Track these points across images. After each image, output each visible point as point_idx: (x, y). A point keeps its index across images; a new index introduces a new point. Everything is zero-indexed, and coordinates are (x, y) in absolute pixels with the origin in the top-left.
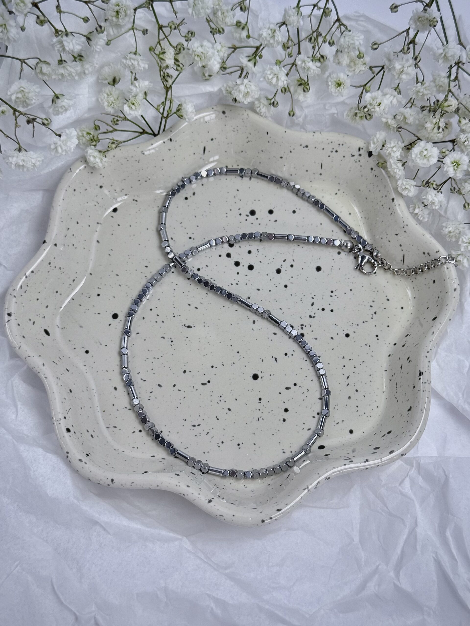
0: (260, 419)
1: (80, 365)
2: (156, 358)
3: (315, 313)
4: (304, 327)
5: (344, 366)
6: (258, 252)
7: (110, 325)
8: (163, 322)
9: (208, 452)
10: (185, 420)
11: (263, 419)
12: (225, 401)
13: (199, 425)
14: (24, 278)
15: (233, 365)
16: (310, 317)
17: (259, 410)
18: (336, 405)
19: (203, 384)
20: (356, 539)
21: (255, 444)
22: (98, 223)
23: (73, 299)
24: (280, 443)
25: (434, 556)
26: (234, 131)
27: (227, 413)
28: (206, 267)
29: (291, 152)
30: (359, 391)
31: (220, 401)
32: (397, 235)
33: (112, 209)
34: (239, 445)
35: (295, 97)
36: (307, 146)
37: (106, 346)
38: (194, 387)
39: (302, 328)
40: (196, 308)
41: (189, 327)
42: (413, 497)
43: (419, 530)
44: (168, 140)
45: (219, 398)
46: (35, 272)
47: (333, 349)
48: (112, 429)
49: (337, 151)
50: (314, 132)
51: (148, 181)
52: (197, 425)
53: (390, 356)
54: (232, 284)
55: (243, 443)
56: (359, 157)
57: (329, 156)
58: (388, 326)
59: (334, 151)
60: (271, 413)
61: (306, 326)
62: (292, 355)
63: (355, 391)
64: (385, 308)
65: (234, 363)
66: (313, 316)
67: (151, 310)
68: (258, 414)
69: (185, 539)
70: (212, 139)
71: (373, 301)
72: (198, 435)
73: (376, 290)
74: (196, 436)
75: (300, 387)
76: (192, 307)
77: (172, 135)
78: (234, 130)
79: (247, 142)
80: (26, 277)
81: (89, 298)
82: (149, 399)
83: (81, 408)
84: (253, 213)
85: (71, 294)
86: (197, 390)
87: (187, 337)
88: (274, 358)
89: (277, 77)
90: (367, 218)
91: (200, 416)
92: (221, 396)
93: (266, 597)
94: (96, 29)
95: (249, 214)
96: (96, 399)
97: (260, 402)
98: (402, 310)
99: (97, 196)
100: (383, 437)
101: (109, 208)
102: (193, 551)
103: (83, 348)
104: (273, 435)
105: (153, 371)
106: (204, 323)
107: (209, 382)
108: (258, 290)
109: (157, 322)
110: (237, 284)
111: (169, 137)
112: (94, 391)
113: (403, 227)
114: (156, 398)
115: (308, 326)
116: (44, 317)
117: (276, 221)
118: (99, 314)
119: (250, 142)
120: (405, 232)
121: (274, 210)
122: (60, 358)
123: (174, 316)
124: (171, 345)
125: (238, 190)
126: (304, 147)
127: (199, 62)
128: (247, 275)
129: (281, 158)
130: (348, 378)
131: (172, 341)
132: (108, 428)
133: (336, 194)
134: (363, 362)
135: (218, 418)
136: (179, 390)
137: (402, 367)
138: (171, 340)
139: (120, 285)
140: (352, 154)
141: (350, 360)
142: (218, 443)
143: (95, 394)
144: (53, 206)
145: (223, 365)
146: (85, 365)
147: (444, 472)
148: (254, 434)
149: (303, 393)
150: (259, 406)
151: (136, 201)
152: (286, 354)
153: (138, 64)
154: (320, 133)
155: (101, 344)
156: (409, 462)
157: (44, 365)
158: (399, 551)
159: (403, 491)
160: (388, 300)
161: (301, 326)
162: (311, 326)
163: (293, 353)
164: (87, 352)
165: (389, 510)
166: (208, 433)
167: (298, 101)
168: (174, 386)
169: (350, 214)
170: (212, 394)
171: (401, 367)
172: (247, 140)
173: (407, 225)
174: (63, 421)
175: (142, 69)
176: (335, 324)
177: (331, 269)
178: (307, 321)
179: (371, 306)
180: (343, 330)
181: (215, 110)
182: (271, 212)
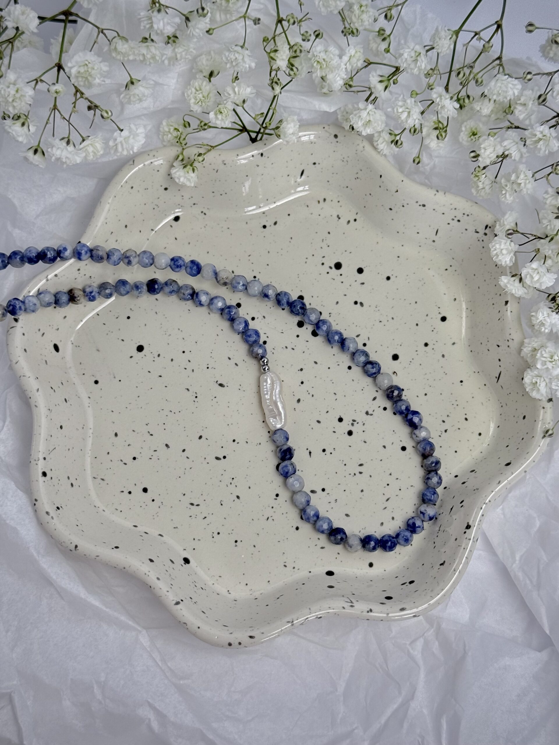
0: (270, 519)
1: (84, 395)
2: (173, 412)
3: (374, 411)
4: (355, 423)
5: (388, 485)
6: (330, 316)
7: (131, 357)
8: (193, 370)
9: (199, 540)
10: (184, 495)
11: (273, 520)
12: (236, 486)
13: (198, 505)
14: (44, 281)
15: (258, 445)
16: (367, 413)
17: (272, 507)
18: (364, 528)
19: (217, 458)
20: (341, 689)
21: (254, 546)
22: (152, 230)
23: (98, 315)
24: (284, 553)
25: (420, 740)
26: (343, 161)
27: (234, 501)
28: (263, 318)
29: (403, 206)
30: (395, 519)
31: (231, 483)
32: (498, 346)
33: (173, 217)
34: (236, 542)
35: (426, 142)
36: (424, 206)
37: (120, 381)
38: (205, 458)
39: (353, 424)
40: (236, 364)
41: (221, 385)
42: (421, 662)
43: (413, 705)
44: (259, 154)
45: (231, 480)
46: (59, 276)
47: (381, 460)
48: (99, 481)
49: (459, 221)
50: (438, 191)
51: (224, 195)
52: (195, 504)
53: (446, 489)
54: (286, 347)
55: (241, 541)
56: (484, 236)
57: (449, 224)
58: (456, 452)
59: (456, 219)
60: (285, 515)
61: (358, 423)
62: (331, 453)
63: (391, 518)
64: (459, 429)
65: (260, 444)
66: (370, 413)
67: (184, 352)
68: (269, 512)
69: (144, 632)
70: (314, 164)
71: (448, 416)
72: (193, 516)
73: (456, 403)
74: (191, 516)
75: (328, 494)
76: (233, 362)
77: (264, 149)
78: (343, 159)
79: (356, 179)
80: (47, 280)
81: (117, 318)
82: (150, 459)
83: (69, 449)
84: (338, 266)
85: (97, 308)
86: (208, 463)
87: (215, 397)
88: (308, 451)
89: (409, 113)
90: (473, 312)
91: (202, 495)
92: (233, 479)
93: (215, 725)
94: (197, 10)
95: (333, 266)
96: (90, 441)
97: (276, 499)
98: (480, 437)
99: (159, 198)
100: (402, 584)
101: (169, 215)
102: (149, 649)
103: (93, 376)
104: (279, 542)
105: (164, 427)
106: (240, 385)
107: (224, 457)
108: (316, 363)
109: (186, 369)
110: (293, 349)
111: (261, 151)
112: (91, 431)
113: (508, 341)
114: (158, 459)
115: (361, 424)
116: (58, 329)
117: (363, 284)
118: (123, 340)
119: (359, 179)
120: (508, 346)
121: (365, 270)
122: (62, 383)
123: (208, 368)
124: (194, 401)
125: (329, 233)
126: (420, 205)
127: (319, 71)
128: (307, 341)
129: (391, 209)
130: (387, 500)
131: (196, 397)
132: (94, 478)
133: (446, 270)
134: (412, 486)
135: (222, 503)
136: (188, 458)
137: (453, 509)
138: (196, 395)
139: (156, 313)
140: (476, 230)
141: (397, 479)
142: (213, 533)
143: (91, 435)
144: (101, 202)
145: (247, 442)
146: (89, 398)
147: (465, 646)
148: (258, 534)
149: (330, 503)
150: (273, 503)
151: (205, 214)
152: (324, 450)
153: (243, 59)
154: (445, 193)
155: (115, 377)
156: (430, 621)
157: (38, 390)
158: (383, 720)
159: (411, 651)
160: (466, 419)
161: (352, 422)
162: (364, 424)
163: (332, 451)
164: (96, 382)
165: (387, 667)
166: (205, 517)
167: (428, 147)
168: (184, 451)
169: (455, 299)
170: (223, 472)
171: (451, 509)
172: (356, 176)
173: (513, 340)
174: (41, 462)
175: (247, 66)
176: (394, 431)
177: (411, 362)
178: (361, 417)
179: (444, 422)
180: (401, 441)
181: (326, 131)
182: (360, 271)
